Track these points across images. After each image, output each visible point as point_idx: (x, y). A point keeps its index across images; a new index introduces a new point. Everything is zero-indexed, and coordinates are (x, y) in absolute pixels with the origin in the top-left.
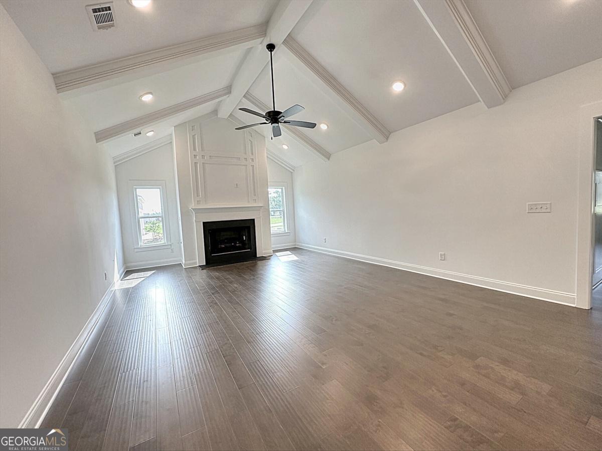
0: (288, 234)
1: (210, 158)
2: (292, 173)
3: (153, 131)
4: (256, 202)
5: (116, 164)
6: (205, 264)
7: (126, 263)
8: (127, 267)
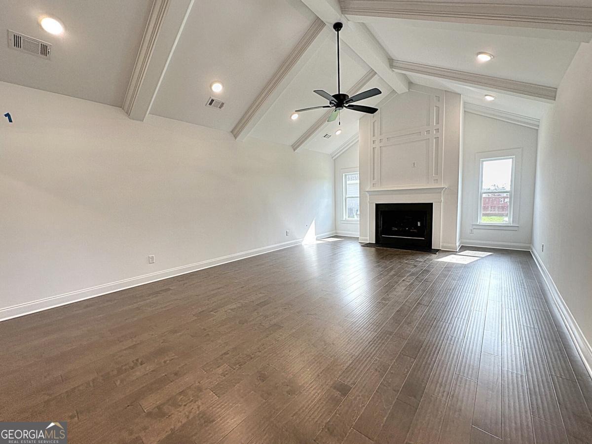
0: (516, 229)
1: (388, 140)
2: (537, 130)
3: (340, 130)
4: (437, 183)
5: (334, 159)
6: (374, 242)
7: (336, 229)
8: (336, 233)
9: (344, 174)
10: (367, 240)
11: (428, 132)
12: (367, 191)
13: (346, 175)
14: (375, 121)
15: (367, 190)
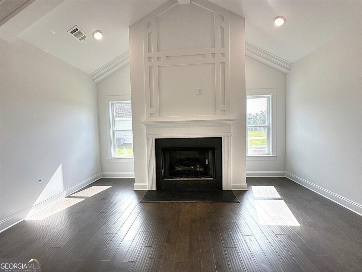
1: (167, 60)
2: (285, 74)
4: (225, 114)
6: (155, 189)
7: (102, 171)
8: (102, 175)
9: (110, 103)
10: (145, 186)
11: (214, 55)
12: (143, 123)
13: (112, 104)
14: (151, 33)
15: (143, 121)
